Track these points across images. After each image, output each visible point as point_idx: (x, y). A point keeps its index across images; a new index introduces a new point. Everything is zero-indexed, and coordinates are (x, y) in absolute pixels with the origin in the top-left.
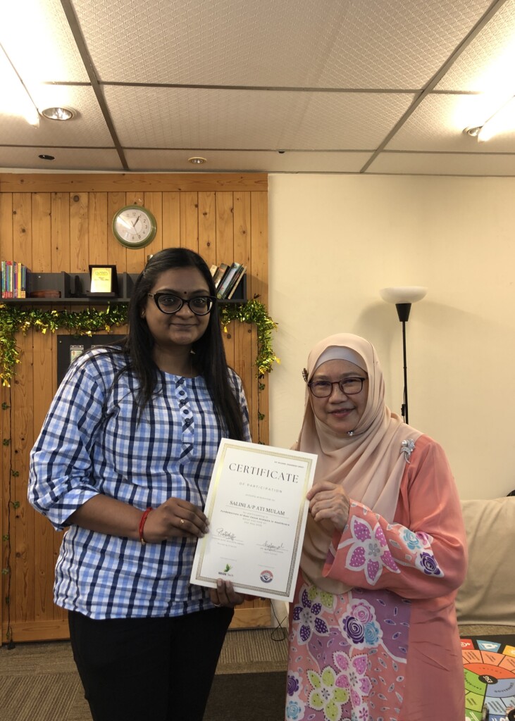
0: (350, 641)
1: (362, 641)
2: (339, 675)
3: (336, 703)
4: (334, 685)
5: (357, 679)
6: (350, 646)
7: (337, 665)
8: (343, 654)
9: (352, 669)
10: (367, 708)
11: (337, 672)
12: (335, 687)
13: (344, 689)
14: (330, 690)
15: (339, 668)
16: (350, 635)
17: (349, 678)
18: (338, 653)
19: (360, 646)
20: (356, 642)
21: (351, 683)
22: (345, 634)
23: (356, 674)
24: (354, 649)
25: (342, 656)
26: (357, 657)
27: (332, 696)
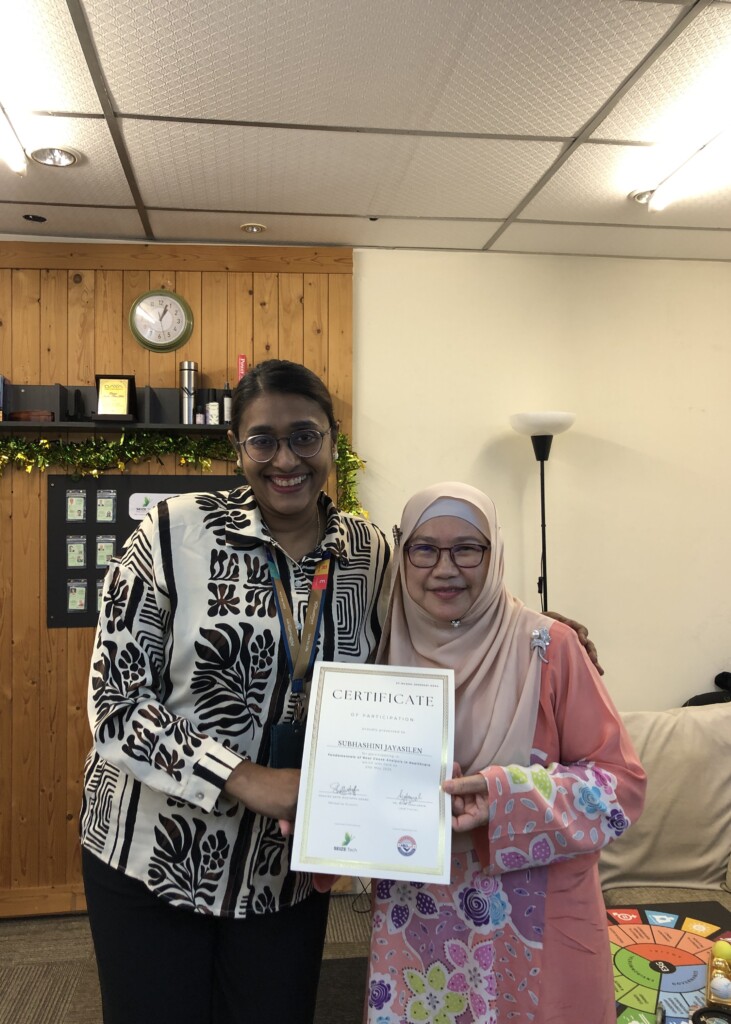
0: (470, 923)
1: (487, 922)
2: (453, 974)
3: (448, 1014)
4: (445, 988)
5: (481, 978)
6: (470, 930)
7: (450, 960)
8: (459, 942)
9: (472, 963)
10: (495, 1018)
11: (450, 969)
12: (446, 991)
13: (460, 993)
14: (440, 995)
15: (453, 963)
16: (470, 914)
17: (468, 977)
18: (452, 942)
19: (485, 930)
20: (478, 924)
21: (471, 984)
22: (461, 914)
23: (480, 971)
24: (476, 934)
25: (458, 946)
26: (481, 945)
27: (443, 1004)
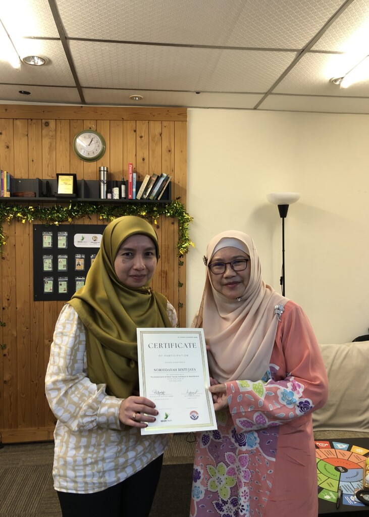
0: (237, 445)
1: (244, 445)
2: (229, 468)
3: (227, 487)
4: (225, 475)
5: (241, 471)
6: (237, 448)
7: (228, 461)
8: (231, 453)
9: (238, 463)
10: (247, 491)
11: (228, 465)
13: (233, 477)
14: (223, 478)
15: (229, 463)
16: (237, 441)
17: (236, 469)
18: (228, 453)
19: (244, 448)
20: (240, 446)
21: (237, 473)
22: (233, 440)
23: (241, 467)
24: (239, 450)
25: (231, 455)
26: (241, 455)
27: (224, 482)
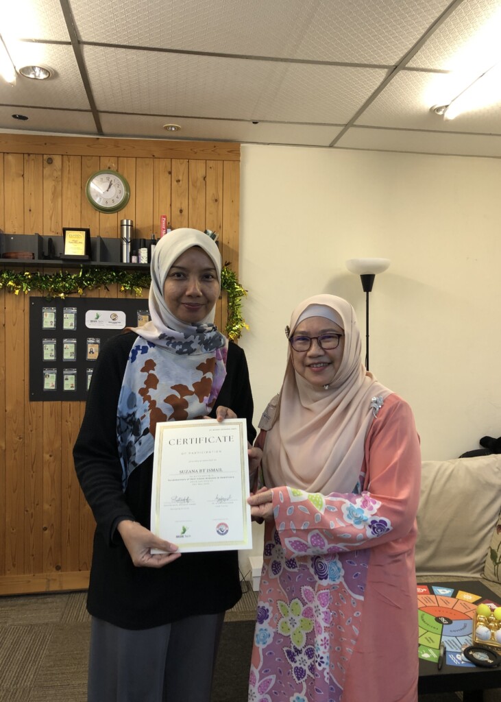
0: (316, 577)
1: (326, 578)
2: (305, 607)
3: (302, 631)
4: (301, 615)
5: (321, 612)
6: (316, 582)
7: (305, 598)
8: (309, 588)
9: (317, 602)
10: (328, 638)
11: (304, 604)
12: (301, 617)
13: (310, 619)
14: (297, 619)
15: (306, 601)
16: (316, 572)
17: (314, 610)
18: (305, 587)
19: (324, 583)
20: (321, 579)
21: (315, 614)
22: (312, 571)
23: (320, 607)
24: (319, 585)
25: (309, 590)
26: (322, 592)
27: (298, 625)
